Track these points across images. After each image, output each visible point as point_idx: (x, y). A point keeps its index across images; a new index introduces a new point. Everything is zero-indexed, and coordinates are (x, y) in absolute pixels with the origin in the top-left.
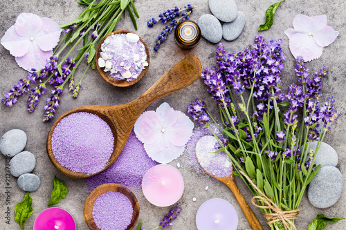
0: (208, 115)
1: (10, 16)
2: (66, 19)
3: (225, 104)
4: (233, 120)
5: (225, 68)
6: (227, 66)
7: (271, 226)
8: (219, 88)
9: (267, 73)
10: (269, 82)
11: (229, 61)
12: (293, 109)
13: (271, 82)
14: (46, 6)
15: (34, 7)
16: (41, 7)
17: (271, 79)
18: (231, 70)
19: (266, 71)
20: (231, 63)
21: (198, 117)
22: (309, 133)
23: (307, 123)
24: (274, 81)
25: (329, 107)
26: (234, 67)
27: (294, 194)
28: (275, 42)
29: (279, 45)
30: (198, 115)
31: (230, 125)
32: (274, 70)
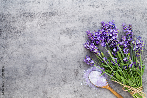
0: (93, 61)
1: (9, 21)
2: (33, 22)
3: (99, 54)
4: (104, 59)
5: (95, 39)
6: (95, 38)
7: (134, 97)
8: (95, 49)
9: (112, 36)
10: (113, 39)
11: (96, 35)
12: (126, 47)
13: (114, 39)
14: (24, 17)
15: (19, 17)
16: (22, 17)
17: (114, 38)
18: (98, 39)
19: (111, 35)
20: (97, 36)
21: (89, 63)
22: (137, 54)
23: (135, 50)
24: (115, 38)
25: (140, 42)
26: (99, 37)
27: (139, 81)
28: (111, 22)
29: (113, 23)
30: (89, 62)
31: (104, 62)
32: (114, 34)
